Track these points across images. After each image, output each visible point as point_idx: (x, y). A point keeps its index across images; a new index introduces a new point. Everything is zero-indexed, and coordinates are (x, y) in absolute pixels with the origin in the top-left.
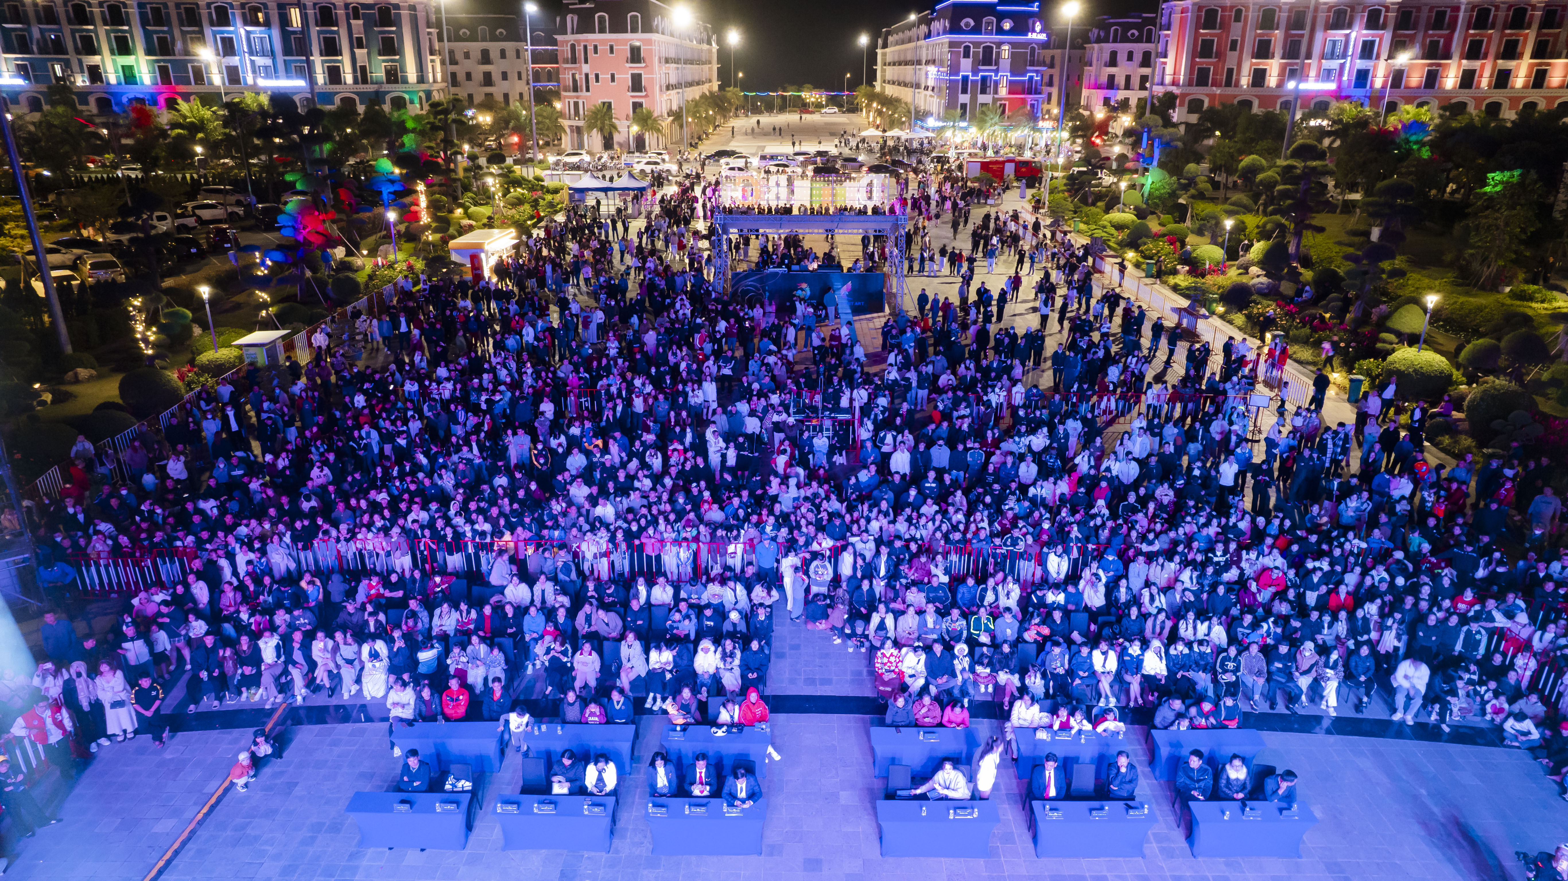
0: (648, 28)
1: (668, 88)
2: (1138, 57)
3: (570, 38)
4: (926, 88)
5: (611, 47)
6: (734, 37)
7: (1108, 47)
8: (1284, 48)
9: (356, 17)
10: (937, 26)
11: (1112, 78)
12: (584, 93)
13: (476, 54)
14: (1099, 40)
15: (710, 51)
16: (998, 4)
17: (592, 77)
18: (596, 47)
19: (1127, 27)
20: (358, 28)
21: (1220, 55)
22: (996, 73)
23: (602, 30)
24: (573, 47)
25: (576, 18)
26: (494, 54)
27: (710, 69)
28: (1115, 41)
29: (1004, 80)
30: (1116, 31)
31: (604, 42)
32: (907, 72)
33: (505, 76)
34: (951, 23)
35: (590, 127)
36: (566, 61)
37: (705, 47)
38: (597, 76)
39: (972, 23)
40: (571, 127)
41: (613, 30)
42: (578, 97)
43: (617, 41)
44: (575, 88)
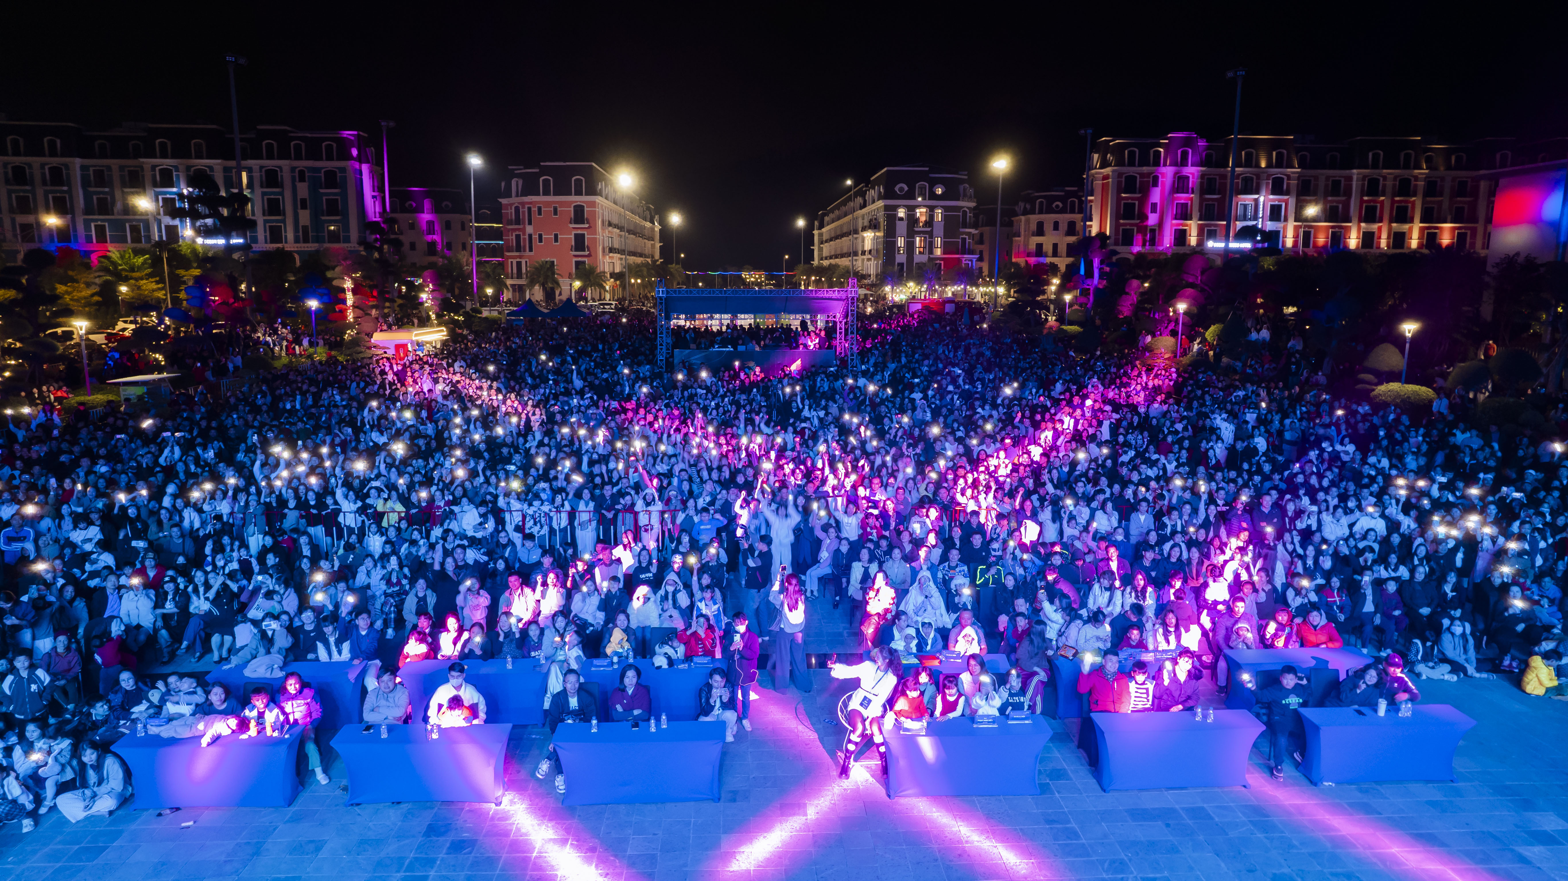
1: (612, 250)
2: (1063, 227)
3: (515, 200)
4: (863, 253)
5: (555, 209)
6: (675, 219)
7: (1035, 218)
8: (1200, 210)
9: (302, 179)
10: (872, 193)
14: (1025, 213)
15: (653, 229)
16: (930, 172)
17: (535, 237)
18: (540, 209)
19: (1052, 199)
20: (303, 190)
21: (1142, 217)
22: (931, 235)
23: (546, 193)
24: (517, 209)
25: (520, 182)
27: (653, 246)
28: (1041, 212)
29: (939, 241)
30: (1041, 203)
31: (548, 204)
33: (449, 246)
34: (885, 189)
35: (532, 283)
36: (510, 222)
38: (540, 236)
39: (906, 188)
40: (513, 286)
41: (556, 194)
42: (520, 257)
43: (562, 204)
44: (519, 248)
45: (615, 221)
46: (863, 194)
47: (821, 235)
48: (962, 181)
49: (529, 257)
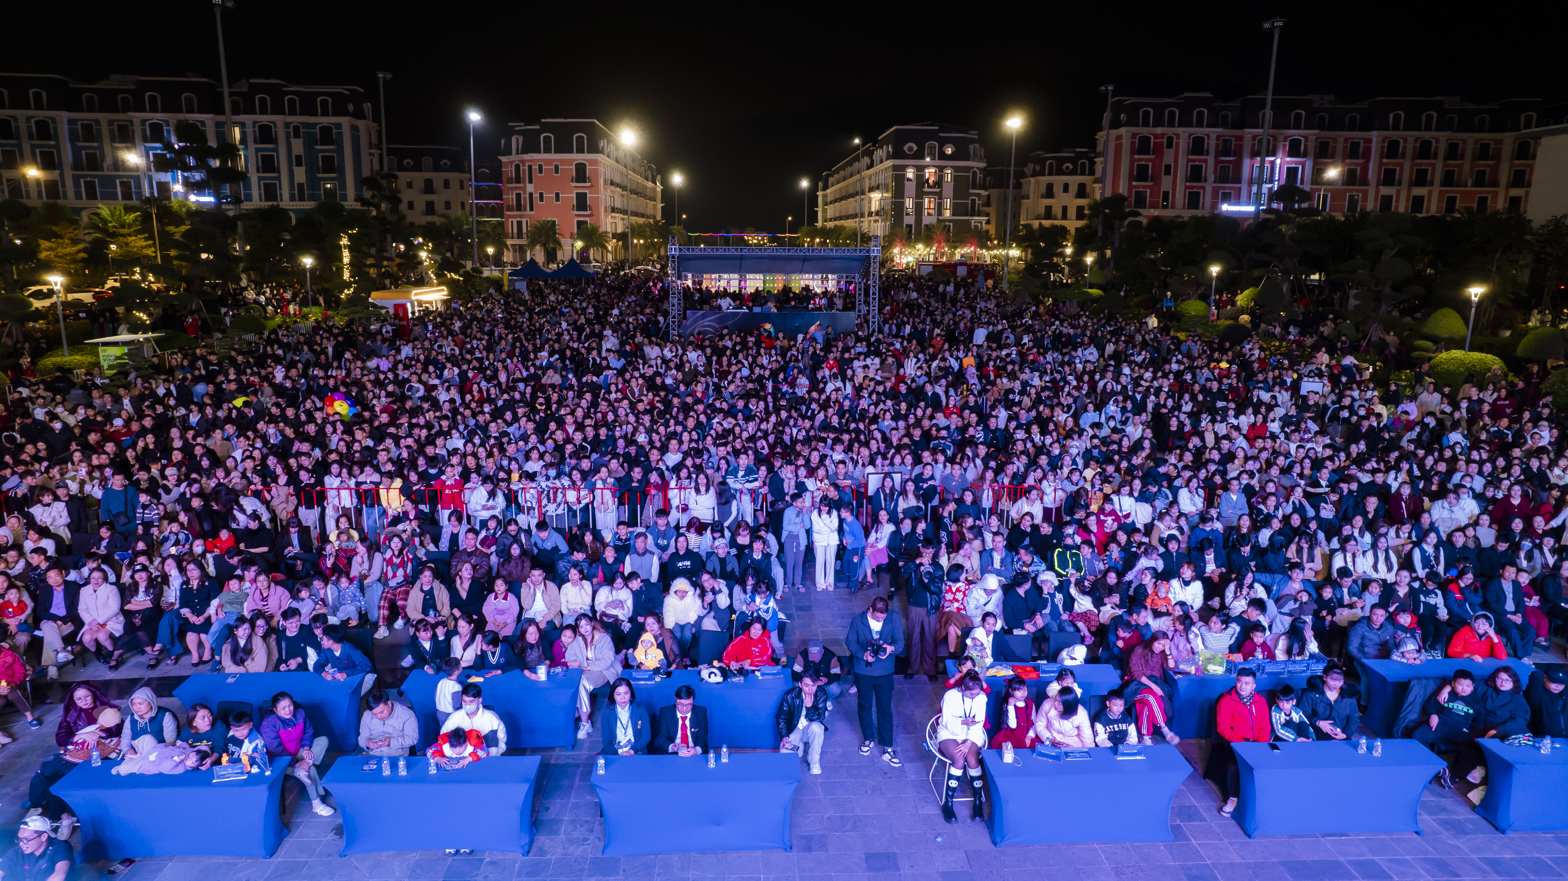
0: (594, 149)
1: (613, 210)
2: (1073, 189)
3: (515, 157)
4: (870, 214)
5: (557, 167)
6: (677, 179)
7: (1045, 180)
8: (1215, 172)
9: (297, 135)
10: (880, 153)
11: (1049, 209)
12: (528, 212)
13: (419, 184)
14: (1035, 174)
15: (654, 190)
16: (940, 131)
17: (536, 196)
18: (540, 167)
19: (1062, 161)
20: (298, 147)
21: (1156, 179)
22: (940, 195)
23: (547, 150)
24: (517, 167)
25: (521, 139)
26: (438, 184)
27: (655, 206)
28: (1050, 174)
29: (948, 202)
30: (1051, 165)
31: (549, 162)
32: (850, 205)
33: (448, 205)
34: (894, 148)
35: (532, 244)
36: (510, 181)
37: (650, 184)
38: (541, 195)
39: (915, 148)
40: (513, 246)
41: (557, 151)
42: (521, 216)
43: (562, 161)
44: (519, 208)
45: (617, 179)
46: (870, 154)
47: (825, 196)
48: (972, 141)
49: (529, 216)
